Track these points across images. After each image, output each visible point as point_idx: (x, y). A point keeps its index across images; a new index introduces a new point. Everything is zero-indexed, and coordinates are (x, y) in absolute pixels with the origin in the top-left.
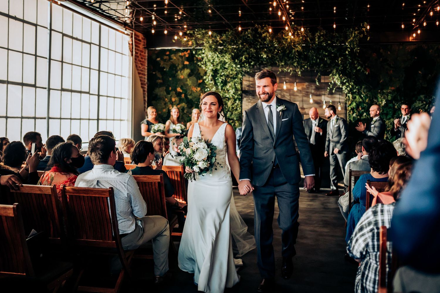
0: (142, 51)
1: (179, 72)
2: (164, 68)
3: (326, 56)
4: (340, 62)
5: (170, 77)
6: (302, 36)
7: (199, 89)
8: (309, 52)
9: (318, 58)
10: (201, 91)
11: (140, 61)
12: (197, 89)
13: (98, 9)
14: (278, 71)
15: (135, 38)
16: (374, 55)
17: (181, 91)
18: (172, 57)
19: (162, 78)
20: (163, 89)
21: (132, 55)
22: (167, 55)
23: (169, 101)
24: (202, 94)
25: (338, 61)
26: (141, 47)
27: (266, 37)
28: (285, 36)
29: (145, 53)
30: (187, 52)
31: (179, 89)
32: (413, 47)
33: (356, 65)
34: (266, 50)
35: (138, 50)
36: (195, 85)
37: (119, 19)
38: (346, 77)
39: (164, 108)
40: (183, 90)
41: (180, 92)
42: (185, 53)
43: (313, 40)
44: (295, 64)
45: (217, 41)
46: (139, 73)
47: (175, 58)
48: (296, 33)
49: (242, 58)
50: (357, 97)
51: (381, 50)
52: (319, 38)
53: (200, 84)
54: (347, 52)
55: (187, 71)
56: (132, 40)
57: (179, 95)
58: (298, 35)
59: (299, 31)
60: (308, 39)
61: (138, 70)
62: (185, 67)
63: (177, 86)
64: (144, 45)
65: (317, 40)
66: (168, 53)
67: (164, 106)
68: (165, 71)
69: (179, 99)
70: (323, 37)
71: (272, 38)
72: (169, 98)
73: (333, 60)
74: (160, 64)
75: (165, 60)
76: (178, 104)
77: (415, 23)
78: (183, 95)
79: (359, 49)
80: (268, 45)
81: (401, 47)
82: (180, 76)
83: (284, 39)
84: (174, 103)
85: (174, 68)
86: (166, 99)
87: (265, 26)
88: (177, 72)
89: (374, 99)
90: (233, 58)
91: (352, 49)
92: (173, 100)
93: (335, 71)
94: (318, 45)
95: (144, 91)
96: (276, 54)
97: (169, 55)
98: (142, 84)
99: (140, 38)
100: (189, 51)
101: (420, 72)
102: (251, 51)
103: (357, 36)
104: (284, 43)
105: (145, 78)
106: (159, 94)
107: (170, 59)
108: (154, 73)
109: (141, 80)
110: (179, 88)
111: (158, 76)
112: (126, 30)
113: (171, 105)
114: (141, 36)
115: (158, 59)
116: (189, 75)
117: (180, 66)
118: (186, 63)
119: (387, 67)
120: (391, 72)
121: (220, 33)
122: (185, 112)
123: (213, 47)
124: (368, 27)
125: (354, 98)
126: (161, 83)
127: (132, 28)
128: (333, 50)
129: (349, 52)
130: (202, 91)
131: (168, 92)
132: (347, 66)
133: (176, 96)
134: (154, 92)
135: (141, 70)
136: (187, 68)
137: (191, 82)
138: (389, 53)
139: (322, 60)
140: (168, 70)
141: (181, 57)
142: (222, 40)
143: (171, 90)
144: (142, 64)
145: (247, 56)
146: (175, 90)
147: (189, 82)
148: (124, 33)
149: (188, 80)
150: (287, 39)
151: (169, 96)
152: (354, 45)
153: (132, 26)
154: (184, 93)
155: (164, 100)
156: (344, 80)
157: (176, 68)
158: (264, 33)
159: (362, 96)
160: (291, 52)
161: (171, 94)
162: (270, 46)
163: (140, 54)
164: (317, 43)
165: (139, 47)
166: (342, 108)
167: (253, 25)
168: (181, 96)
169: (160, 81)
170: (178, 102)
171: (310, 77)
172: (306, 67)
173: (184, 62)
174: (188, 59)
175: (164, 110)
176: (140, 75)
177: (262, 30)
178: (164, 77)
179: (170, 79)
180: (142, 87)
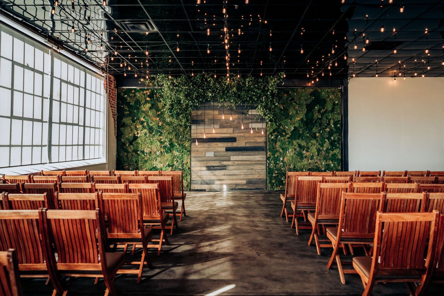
0: (113, 90)
1: (142, 106)
2: (130, 102)
3: (254, 95)
4: (264, 100)
5: (135, 110)
6: (237, 81)
7: (158, 119)
8: (241, 93)
9: (248, 97)
11: (112, 97)
12: (156, 118)
13: (84, 57)
14: (219, 106)
15: (109, 80)
16: (285, 95)
17: (144, 120)
18: (137, 95)
19: (129, 110)
20: (130, 118)
21: (107, 92)
22: (132, 93)
23: (134, 128)
24: (160, 122)
25: (263, 99)
26: (113, 86)
27: (210, 81)
28: (224, 80)
29: (115, 91)
30: (148, 91)
31: (142, 119)
32: (311, 90)
33: (275, 102)
34: (210, 90)
35: (110, 88)
36: (155, 115)
37: (98, 65)
38: (268, 111)
39: (130, 133)
41: (143, 121)
42: (147, 91)
43: (244, 83)
44: (232, 101)
45: (174, 83)
46: (111, 107)
47: (139, 95)
48: (232, 79)
49: (193, 96)
50: (274, 124)
51: (290, 92)
52: (249, 82)
53: (159, 115)
54: (269, 93)
55: (148, 105)
56: (107, 81)
57: (142, 123)
58: (233, 80)
59: (234, 78)
60: (241, 83)
61: (110, 104)
62: (147, 102)
63: (141, 116)
64: (114, 85)
65: (247, 84)
66: (133, 91)
68: (131, 105)
69: (142, 126)
70: (252, 82)
71: (215, 82)
72: (134, 126)
73: (259, 98)
74: (127, 100)
75: (131, 97)
76: (142, 130)
77: (313, 74)
78: (145, 124)
79: (277, 91)
80: (212, 87)
81: (303, 90)
82: (143, 109)
83: (223, 82)
84: (138, 129)
85: (138, 102)
86: (132, 126)
87: (210, 73)
88: (140, 106)
89: (286, 126)
90: (186, 96)
91: (272, 91)
92: (138, 127)
93: (260, 106)
94: (248, 87)
95: (114, 120)
96: (218, 94)
97: (134, 93)
98: (113, 115)
99: (112, 80)
100: (150, 90)
101: (316, 107)
102: (200, 91)
103: (276, 81)
104: (223, 85)
105: (115, 111)
106: (126, 123)
107: (135, 96)
108: (122, 106)
109: (112, 112)
111: (126, 109)
112: (103, 73)
113: (136, 131)
114: (112, 78)
115: (126, 96)
116: (151, 108)
117: (143, 102)
118: (148, 99)
119: (294, 104)
120: (297, 107)
121: (176, 77)
122: (147, 136)
123: (171, 87)
124: (285, 76)
125: (272, 125)
126: (128, 114)
127: (107, 72)
128: (259, 91)
129: (270, 92)
130: (160, 120)
131: (134, 121)
132: (268, 102)
133: (139, 124)
134: (122, 121)
135: (113, 104)
136: (149, 103)
137: (151, 113)
138: (295, 94)
139: (251, 98)
140: (133, 104)
141: (144, 94)
142: (177, 83)
143: (136, 120)
144: (113, 100)
145: (197, 94)
146: (138, 119)
147: (150, 114)
148: (101, 76)
149: (149, 112)
150: (226, 83)
151: (135, 124)
152: (273, 88)
153: (107, 70)
154: (146, 122)
155: (130, 127)
156: (266, 112)
157: (140, 103)
158: (209, 78)
159: (278, 124)
160: (228, 92)
161: (136, 122)
162: (213, 87)
163: (112, 92)
164: (247, 86)
165: (111, 86)
166: (264, 133)
167: (201, 72)
169: (127, 113)
171: (241, 111)
172: (239, 103)
173: (146, 98)
174: (149, 96)
175: (131, 135)
176: (112, 108)
177: (207, 76)
178: (131, 109)
179: (135, 111)
180: (113, 117)
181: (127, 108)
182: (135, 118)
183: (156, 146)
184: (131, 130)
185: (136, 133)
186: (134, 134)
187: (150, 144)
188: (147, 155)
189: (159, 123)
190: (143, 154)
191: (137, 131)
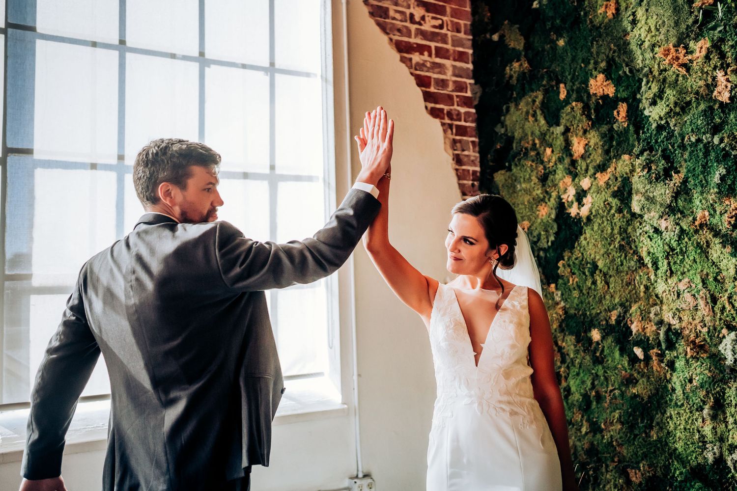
5: (560, 36)
7: (701, 48)
10: (715, 60)
17: (610, 91)
19: (528, 47)
20: (534, 101)
23: (560, 160)
24: (720, 74)
31: (599, 85)
39: (540, 199)
40: (618, 82)
41: (605, 97)
63: (591, 66)
67: (538, 192)
68: (536, 9)
69: (603, 136)
72: (560, 142)
76: (602, 168)
78: (622, 111)
82: (601, 11)
84: (582, 165)
86: (549, 151)
92: (578, 148)
98: (428, 97)
106: (517, 134)
108: (495, 37)
109: (422, 82)
110: (601, 77)
111: (512, 45)
113: (568, 180)
126: (522, 76)
130: (722, 56)
131: (554, 114)
133: (585, 123)
134: (499, 130)
143: (567, 102)
146: (581, 93)
151: (559, 130)
154: (624, 100)
155: (539, 159)
161: (563, 121)
168: (612, 120)
169: (517, 68)
170: (597, 157)
175: (544, 212)
178: (537, 42)
179: (561, 43)
180: (435, 113)
181: (516, 42)
182: (562, 96)
183: (712, 285)
184: (544, 179)
185: (570, 194)
186: (561, 207)
187: (663, 265)
188: (648, 358)
189: (711, 86)
190: (622, 351)
191: (574, 175)
